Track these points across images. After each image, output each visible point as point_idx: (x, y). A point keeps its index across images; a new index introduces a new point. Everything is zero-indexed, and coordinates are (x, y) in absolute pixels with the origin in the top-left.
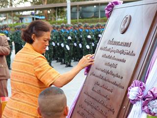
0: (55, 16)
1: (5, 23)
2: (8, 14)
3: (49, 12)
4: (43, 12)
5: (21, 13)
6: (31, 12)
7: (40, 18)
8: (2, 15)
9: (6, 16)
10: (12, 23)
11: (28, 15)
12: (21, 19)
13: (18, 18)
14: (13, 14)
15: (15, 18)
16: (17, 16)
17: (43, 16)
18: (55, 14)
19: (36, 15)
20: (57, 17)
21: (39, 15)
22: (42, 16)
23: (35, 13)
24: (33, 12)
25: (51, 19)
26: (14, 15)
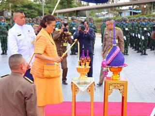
0: (151, 10)
1: (107, 16)
2: (109, 9)
3: (145, 6)
4: (140, 7)
5: (120, 8)
6: (129, 6)
7: (137, 12)
8: (105, 10)
9: (108, 11)
10: (112, 16)
11: (127, 10)
12: (120, 13)
13: (118, 12)
14: (114, 8)
15: (115, 12)
16: (117, 11)
17: (140, 10)
18: (150, 8)
19: (134, 10)
20: (152, 10)
21: (136, 9)
22: (138, 10)
23: (133, 7)
24: (131, 6)
25: (147, 13)
26: (115, 10)
